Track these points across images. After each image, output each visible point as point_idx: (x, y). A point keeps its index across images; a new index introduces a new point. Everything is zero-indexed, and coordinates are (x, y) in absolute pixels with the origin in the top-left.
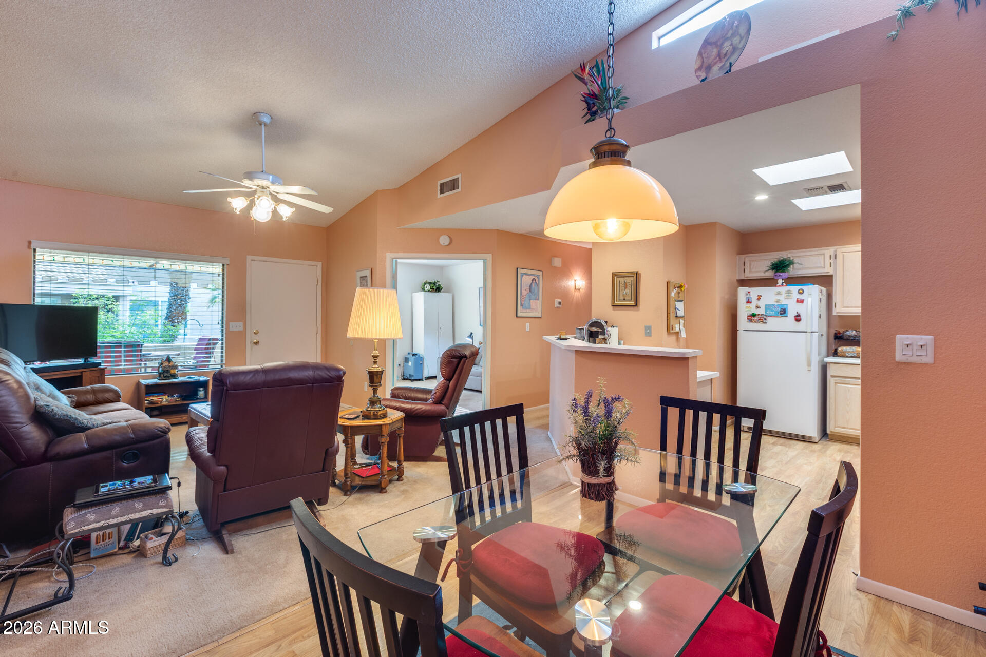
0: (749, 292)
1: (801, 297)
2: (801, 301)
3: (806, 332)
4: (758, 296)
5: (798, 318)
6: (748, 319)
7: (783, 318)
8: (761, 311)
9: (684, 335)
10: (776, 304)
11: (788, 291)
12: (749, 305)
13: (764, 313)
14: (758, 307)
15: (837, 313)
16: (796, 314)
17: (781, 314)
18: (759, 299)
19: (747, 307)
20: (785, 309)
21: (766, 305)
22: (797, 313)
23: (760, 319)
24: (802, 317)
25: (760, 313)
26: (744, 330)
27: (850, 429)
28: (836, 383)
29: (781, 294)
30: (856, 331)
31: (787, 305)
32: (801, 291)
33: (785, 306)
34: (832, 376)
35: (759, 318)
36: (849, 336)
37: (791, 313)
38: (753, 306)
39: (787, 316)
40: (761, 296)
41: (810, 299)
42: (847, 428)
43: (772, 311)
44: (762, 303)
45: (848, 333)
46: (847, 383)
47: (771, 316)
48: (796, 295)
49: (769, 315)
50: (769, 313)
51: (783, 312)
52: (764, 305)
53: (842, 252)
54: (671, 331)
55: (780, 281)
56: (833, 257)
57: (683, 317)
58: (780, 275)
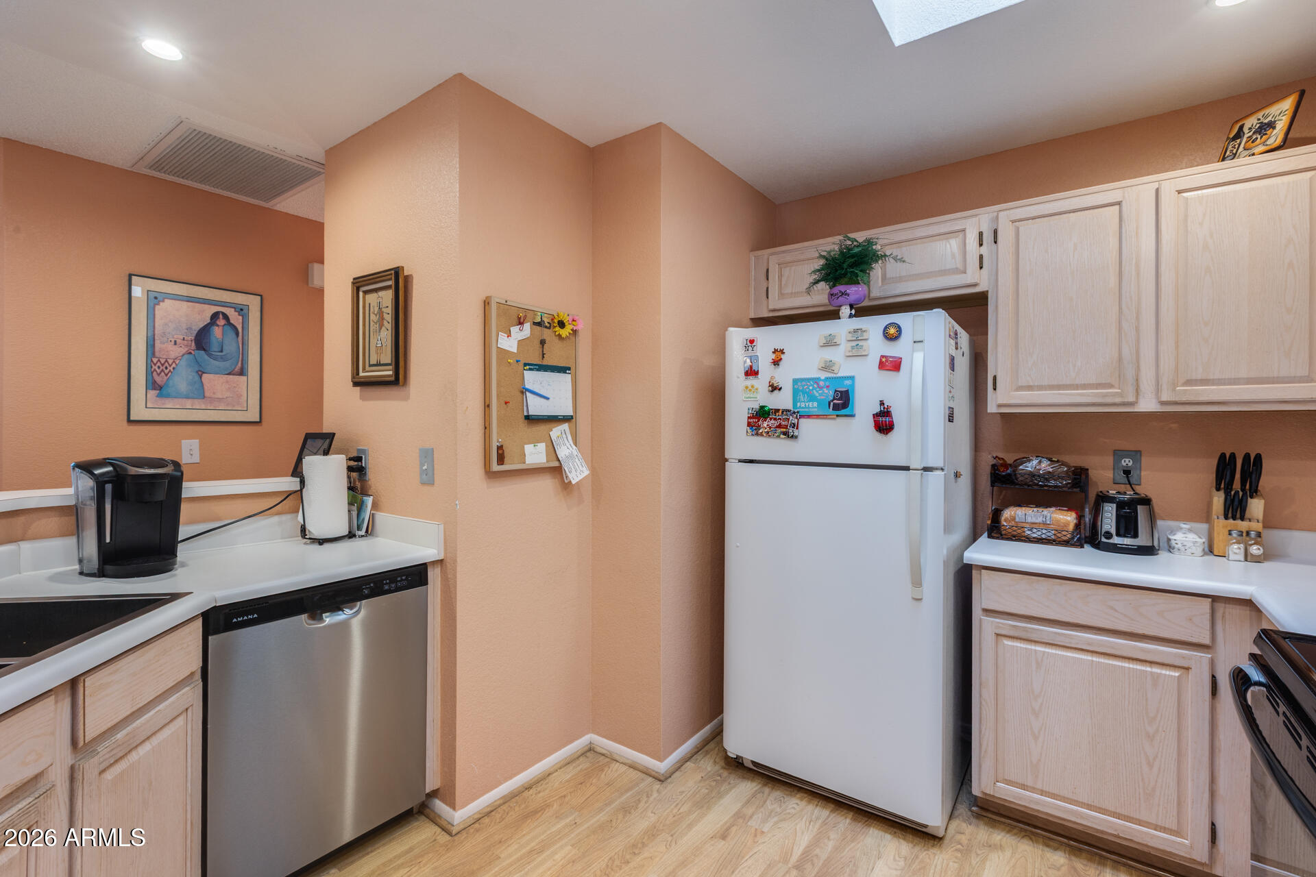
0: (752, 342)
1: (893, 350)
2: (891, 365)
3: (907, 468)
4: (775, 351)
5: (884, 423)
6: (749, 424)
7: (840, 420)
8: (783, 400)
10: (823, 375)
11: (856, 331)
12: (752, 381)
13: (790, 407)
14: (774, 388)
15: (1000, 406)
16: (877, 409)
17: (836, 408)
18: (776, 363)
19: (747, 387)
20: (847, 391)
21: (795, 381)
22: (882, 403)
23: (779, 426)
24: (897, 417)
25: (781, 407)
26: (740, 461)
27: (1042, 793)
28: (998, 635)
29: (836, 345)
30: (1050, 460)
31: (852, 378)
32: (892, 331)
33: (848, 382)
34: (987, 612)
35: (776, 423)
36: (1032, 475)
37: (865, 407)
38: (761, 383)
39: (852, 416)
40: (782, 352)
41: (918, 358)
42: (1033, 790)
43: (812, 398)
44: (784, 376)
45: (1031, 466)
46: (1034, 637)
47: (809, 417)
48: (876, 346)
49: (803, 411)
50: (805, 405)
51: (842, 402)
52: (792, 381)
53: (1013, 222)
54: (496, 467)
55: (845, 311)
56: (988, 237)
57: (567, 419)
58: (844, 294)
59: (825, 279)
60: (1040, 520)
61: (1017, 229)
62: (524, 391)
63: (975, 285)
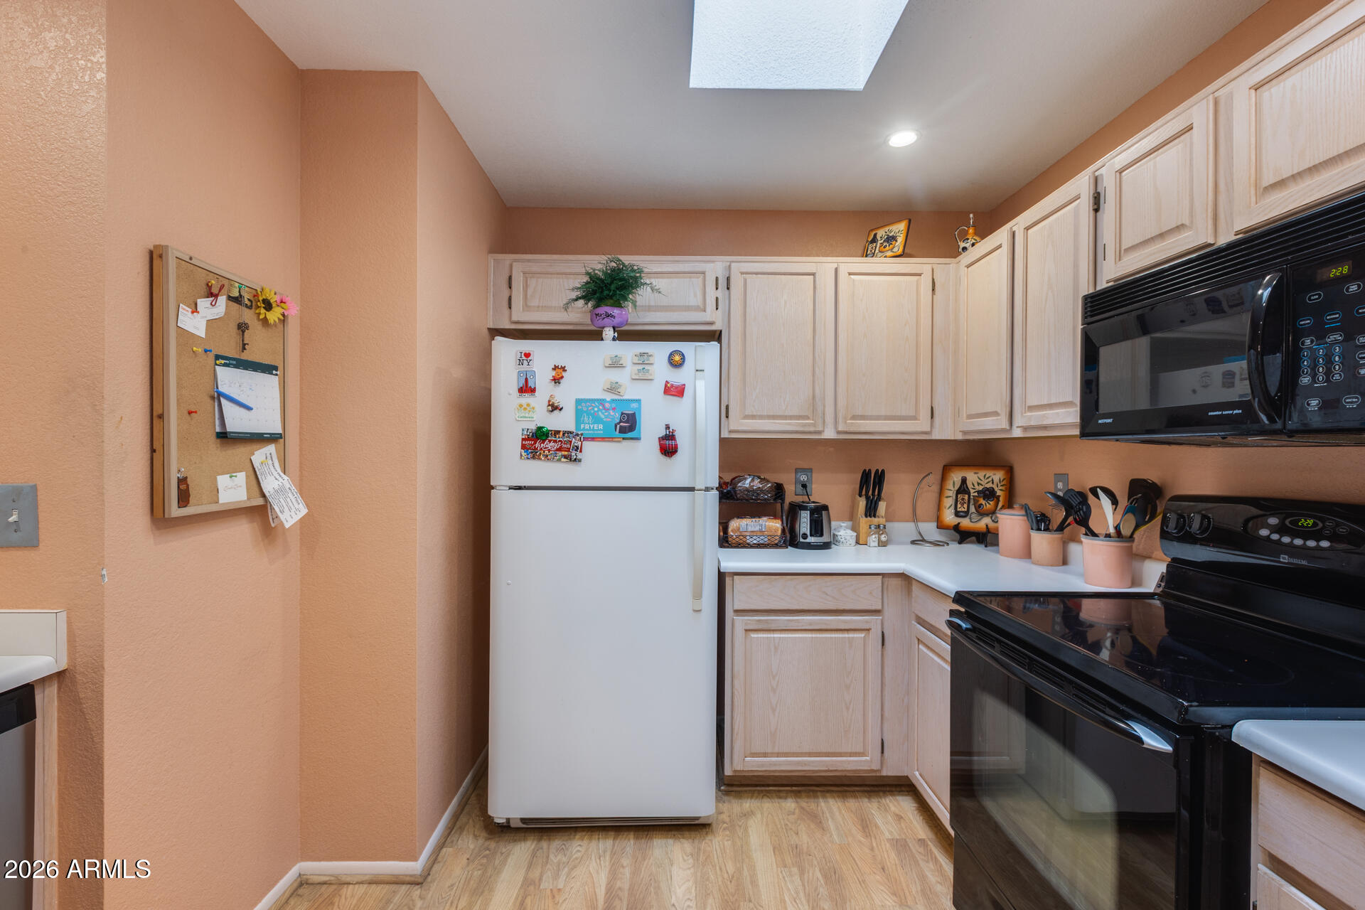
0: (527, 355)
1: (677, 377)
2: (676, 391)
3: (692, 489)
4: (555, 368)
5: (668, 447)
6: (523, 447)
7: (626, 443)
8: (563, 422)
9: (290, 511)
10: (609, 397)
11: (642, 355)
12: (526, 399)
13: (572, 428)
14: (554, 408)
15: (730, 432)
16: (663, 433)
17: (623, 430)
18: (557, 380)
19: (521, 406)
20: (634, 415)
21: (579, 402)
22: (668, 427)
23: (560, 449)
24: (682, 441)
25: (562, 429)
26: (511, 488)
27: (778, 755)
28: (746, 630)
29: (622, 366)
30: (759, 477)
31: (638, 401)
32: (677, 358)
33: (634, 405)
34: (737, 612)
35: (557, 446)
36: (747, 490)
37: (650, 430)
38: (538, 402)
39: (638, 439)
40: (564, 369)
41: (701, 385)
42: (772, 755)
43: (597, 420)
44: (566, 395)
45: (747, 483)
46: (773, 626)
47: (593, 439)
48: (662, 372)
49: (587, 434)
50: (588, 427)
51: (628, 425)
52: (575, 400)
53: (742, 273)
54: (175, 511)
55: (609, 333)
56: (722, 283)
57: (273, 438)
58: (608, 315)
59: (586, 298)
60: (757, 528)
61: (745, 281)
62: (218, 397)
63: (712, 323)
